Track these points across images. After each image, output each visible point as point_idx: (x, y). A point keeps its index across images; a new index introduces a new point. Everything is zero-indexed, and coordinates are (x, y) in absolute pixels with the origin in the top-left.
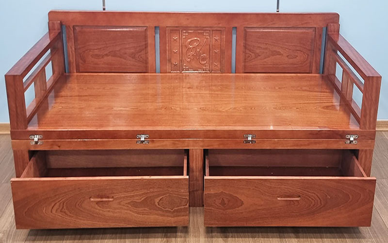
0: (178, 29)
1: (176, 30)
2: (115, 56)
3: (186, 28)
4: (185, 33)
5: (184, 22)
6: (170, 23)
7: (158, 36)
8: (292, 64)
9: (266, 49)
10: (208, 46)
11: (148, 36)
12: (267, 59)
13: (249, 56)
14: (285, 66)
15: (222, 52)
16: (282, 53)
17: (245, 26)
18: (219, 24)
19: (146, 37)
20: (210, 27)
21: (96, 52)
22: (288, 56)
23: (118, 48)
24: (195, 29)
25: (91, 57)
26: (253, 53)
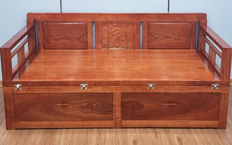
0: (106, 23)
1: (105, 23)
2: (67, 39)
3: (112, 22)
4: (111, 25)
5: (110, 19)
6: (101, 19)
7: (94, 28)
8: (178, 44)
9: (162, 34)
10: (125, 33)
11: (88, 27)
12: (162, 41)
13: (151, 39)
14: (173, 45)
15: (134, 36)
16: (171, 37)
17: (148, 21)
18: (132, 20)
19: (86, 28)
20: (127, 22)
21: (56, 37)
22: (175, 39)
23: (69, 35)
24: (117, 23)
25: (52, 40)
26: (153, 37)
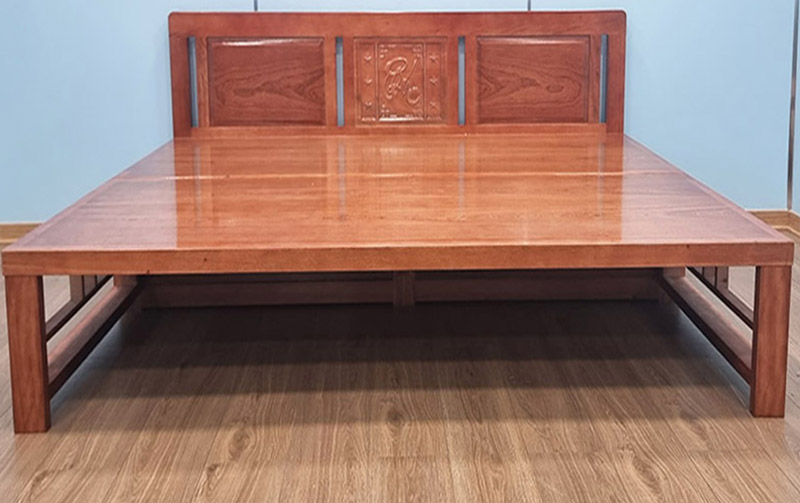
0: (372, 41)
1: (368, 43)
2: (270, 91)
3: (385, 40)
4: (384, 49)
5: (383, 29)
6: (359, 30)
7: (340, 58)
8: (557, 101)
9: (514, 75)
10: (420, 74)
11: (325, 54)
12: (515, 93)
13: (486, 89)
14: (544, 105)
15: (443, 81)
16: (538, 82)
17: (478, 34)
18: (437, 31)
19: (320, 56)
20: (424, 38)
21: (243, 85)
22: (548, 88)
23: (277, 77)
24: (399, 40)
25: (233, 94)
26: (492, 83)
